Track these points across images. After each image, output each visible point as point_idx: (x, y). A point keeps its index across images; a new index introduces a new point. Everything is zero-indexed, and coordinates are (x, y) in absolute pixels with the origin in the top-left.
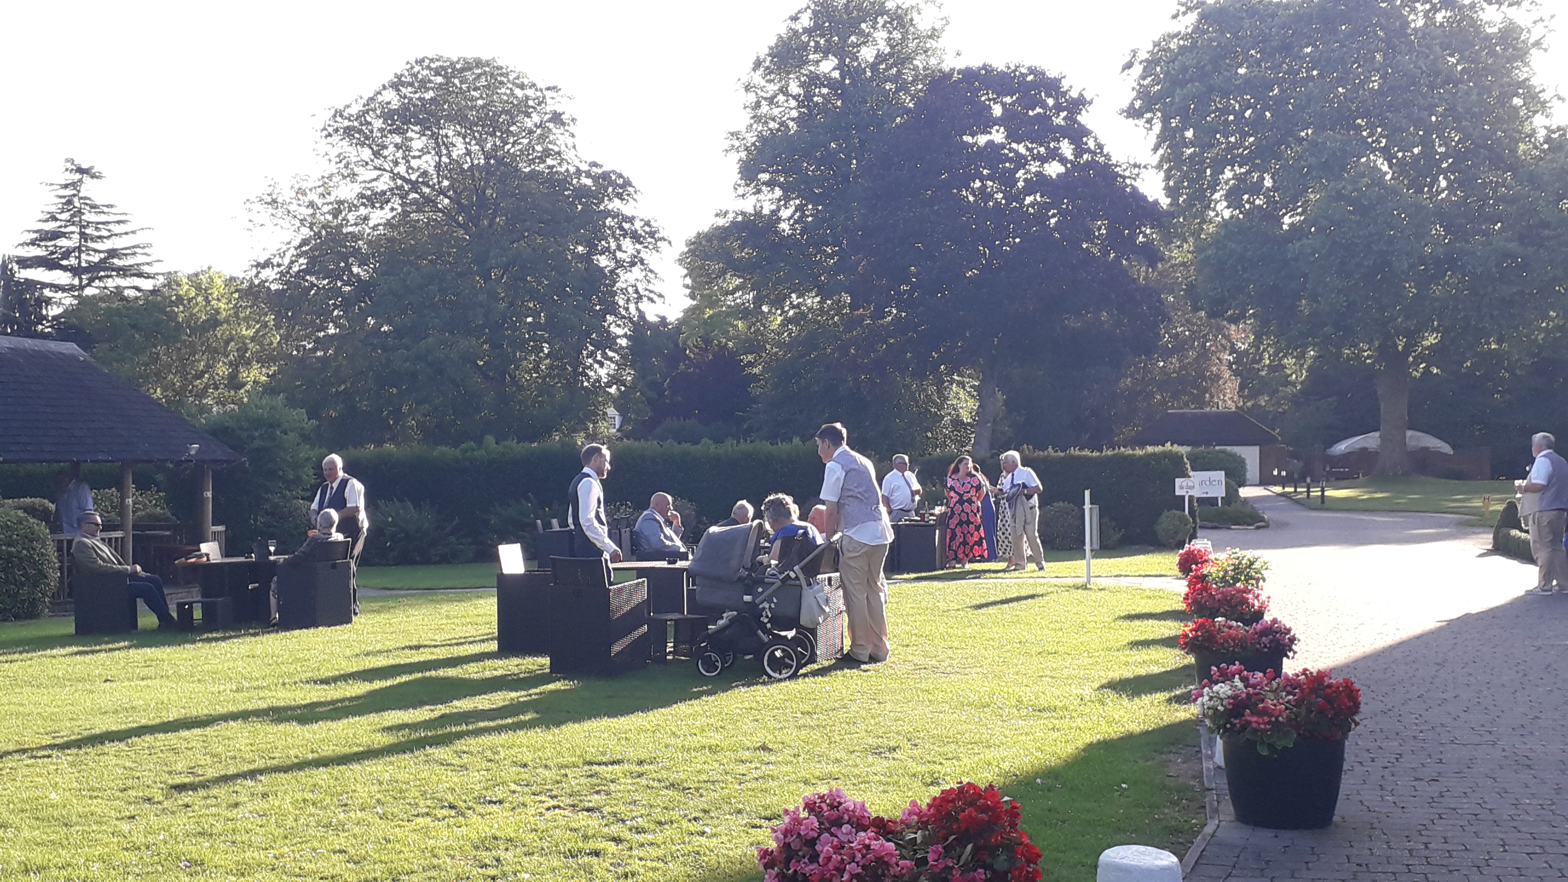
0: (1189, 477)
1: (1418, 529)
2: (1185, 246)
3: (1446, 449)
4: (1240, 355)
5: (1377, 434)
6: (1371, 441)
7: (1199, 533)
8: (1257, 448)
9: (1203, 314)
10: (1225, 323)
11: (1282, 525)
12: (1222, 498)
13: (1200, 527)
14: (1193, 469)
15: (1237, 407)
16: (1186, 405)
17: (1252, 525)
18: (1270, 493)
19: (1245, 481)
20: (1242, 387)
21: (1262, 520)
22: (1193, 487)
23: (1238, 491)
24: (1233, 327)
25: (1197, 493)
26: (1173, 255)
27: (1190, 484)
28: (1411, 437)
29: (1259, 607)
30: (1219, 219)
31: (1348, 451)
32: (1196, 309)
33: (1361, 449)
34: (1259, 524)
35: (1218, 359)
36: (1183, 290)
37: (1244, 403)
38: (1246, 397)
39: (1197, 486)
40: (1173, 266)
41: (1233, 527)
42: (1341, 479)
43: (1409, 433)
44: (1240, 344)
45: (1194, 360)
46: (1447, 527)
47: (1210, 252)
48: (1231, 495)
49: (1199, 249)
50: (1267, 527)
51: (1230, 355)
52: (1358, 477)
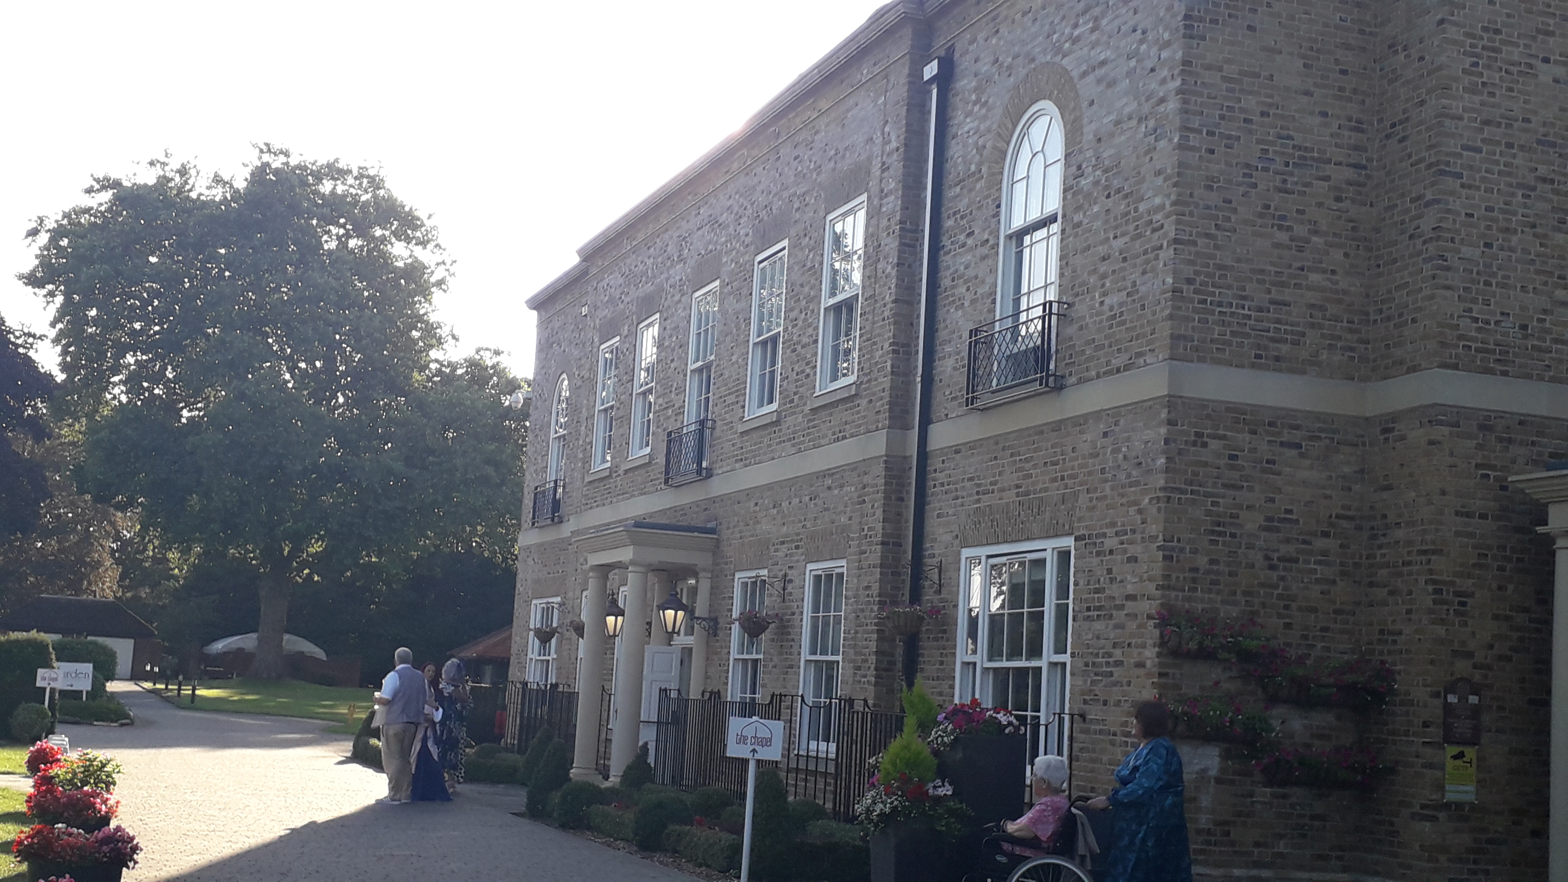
0: (53, 668)
1: (282, 733)
2: (77, 427)
3: (319, 653)
4: (126, 543)
5: (254, 636)
6: (247, 641)
7: (58, 727)
8: (133, 641)
9: (88, 497)
10: (112, 509)
11: (148, 724)
12: (87, 692)
13: (59, 722)
14: (58, 660)
15: (115, 597)
16: (61, 590)
17: (116, 722)
18: (140, 689)
19: (113, 674)
20: (122, 578)
21: (127, 717)
22: (55, 679)
23: (105, 686)
24: (119, 514)
25: (60, 685)
26: (63, 432)
27: (54, 676)
28: (288, 641)
29: (106, 812)
30: (116, 402)
31: (225, 650)
32: (81, 492)
33: (238, 649)
34: (124, 721)
35: (101, 545)
36: (70, 470)
37: (123, 593)
38: (127, 587)
39: (60, 679)
40: (62, 444)
41: (95, 723)
42: (212, 679)
43: (286, 637)
44: (125, 532)
45: (75, 543)
46: (310, 733)
47: (103, 433)
48: (98, 689)
49: (91, 430)
50: (132, 724)
51: (113, 543)
52: (232, 678)
